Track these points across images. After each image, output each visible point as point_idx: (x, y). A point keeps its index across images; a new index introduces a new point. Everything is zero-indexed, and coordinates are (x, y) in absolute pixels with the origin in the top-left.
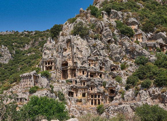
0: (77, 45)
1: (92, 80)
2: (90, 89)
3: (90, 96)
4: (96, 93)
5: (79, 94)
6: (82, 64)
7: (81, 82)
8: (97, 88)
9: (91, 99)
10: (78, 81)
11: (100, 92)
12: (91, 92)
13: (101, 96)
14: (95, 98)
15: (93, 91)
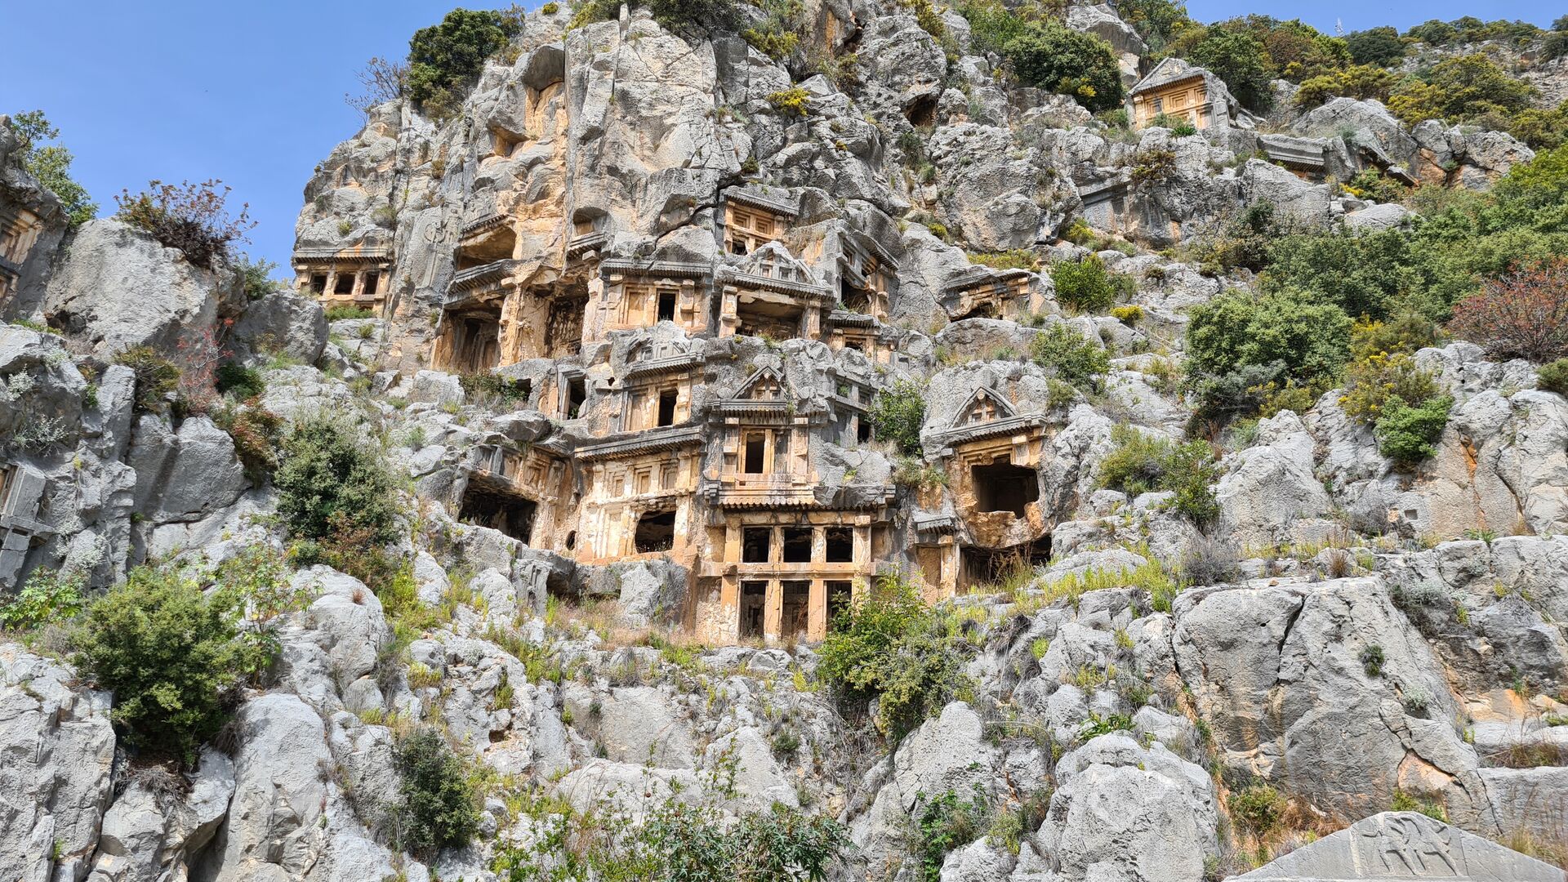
0: (620, 75)
1: (759, 359)
2: (729, 459)
3: (734, 537)
4: (809, 500)
5: (599, 522)
6: (660, 229)
7: (635, 386)
9: (746, 579)
10: (595, 383)
11: (851, 485)
12: (738, 487)
13: (865, 538)
14: (791, 567)
15: (770, 478)
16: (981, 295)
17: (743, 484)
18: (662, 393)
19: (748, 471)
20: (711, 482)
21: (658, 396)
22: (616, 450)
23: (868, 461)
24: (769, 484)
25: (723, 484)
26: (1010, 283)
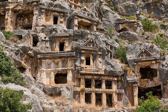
1: (89, 36)
2: (82, 61)
3: (83, 81)
4: (103, 73)
5: (44, 75)
7: (52, 40)
8: (104, 61)
9: (86, 92)
10: (41, 38)
11: (113, 70)
12: (85, 68)
13: (115, 83)
14: (97, 90)
15: (93, 67)
16: (124, 26)
17: (86, 68)
18: (60, 42)
19: (86, 64)
20: (78, 67)
21: (59, 43)
22: (49, 56)
23: (116, 64)
24: (93, 68)
25: (81, 67)
26: (132, 24)
